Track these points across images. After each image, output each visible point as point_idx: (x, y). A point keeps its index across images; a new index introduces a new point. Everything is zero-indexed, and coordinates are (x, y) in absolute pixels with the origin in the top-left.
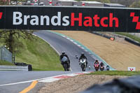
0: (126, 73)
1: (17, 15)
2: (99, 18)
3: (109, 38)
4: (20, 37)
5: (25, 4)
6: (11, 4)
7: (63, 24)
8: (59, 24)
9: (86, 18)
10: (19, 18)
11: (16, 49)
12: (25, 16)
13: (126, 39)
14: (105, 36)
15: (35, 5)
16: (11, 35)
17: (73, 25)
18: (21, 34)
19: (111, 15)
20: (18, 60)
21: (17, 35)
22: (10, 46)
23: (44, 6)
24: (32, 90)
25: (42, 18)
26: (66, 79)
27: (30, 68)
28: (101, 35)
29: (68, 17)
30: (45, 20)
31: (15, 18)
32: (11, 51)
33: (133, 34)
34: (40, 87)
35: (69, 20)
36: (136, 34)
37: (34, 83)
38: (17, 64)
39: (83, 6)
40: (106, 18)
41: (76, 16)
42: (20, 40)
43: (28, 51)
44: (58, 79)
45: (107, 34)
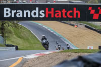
0: (86, 51)
1: (7, 10)
2: (66, 11)
3: (73, 25)
4: (9, 26)
5: (13, 3)
6: (3, 3)
7: (40, 16)
9: (56, 11)
10: (8, 12)
11: (6, 35)
13: (86, 26)
14: (70, 25)
15: (20, 2)
16: (3, 24)
17: (47, 16)
18: (10, 24)
19: (75, 9)
20: (8, 42)
22: (2, 33)
23: (26, 3)
24: (19, 64)
25: (25, 12)
26: (43, 56)
27: (17, 49)
28: (67, 24)
30: (27, 13)
31: (5, 12)
32: (3, 36)
33: (90, 22)
35: (44, 13)
36: (93, 22)
37: (20, 59)
39: (54, 3)
43: (15, 36)
44: (37, 56)
45: (72, 23)
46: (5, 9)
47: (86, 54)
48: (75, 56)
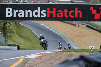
2: (67, 11)
3: (75, 25)
4: (11, 26)
5: (14, 2)
6: (4, 2)
7: (42, 16)
8: (39, 16)
11: (8, 35)
12: (14, 11)
13: (87, 26)
14: (72, 24)
16: (4, 24)
18: (12, 23)
20: (9, 42)
21: (9, 24)
23: (28, 3)
28: (69, 23)
29: (45, 11)
31: (7, 12)
32: (4, 36)
33: (92, 22)
34: (26, 62)
35: (46, 13)
36: (95, 22)
37: (21, 59)
38: (9, 45)
39: (56, 3)
40: (73, 11)
41: (51, 10)
42: (11, 27)
43: (16, 36)
44: (39, 56)
45: (74, 22)
46: (7, 9)
47: (88, 54)
48: (76, 56)
